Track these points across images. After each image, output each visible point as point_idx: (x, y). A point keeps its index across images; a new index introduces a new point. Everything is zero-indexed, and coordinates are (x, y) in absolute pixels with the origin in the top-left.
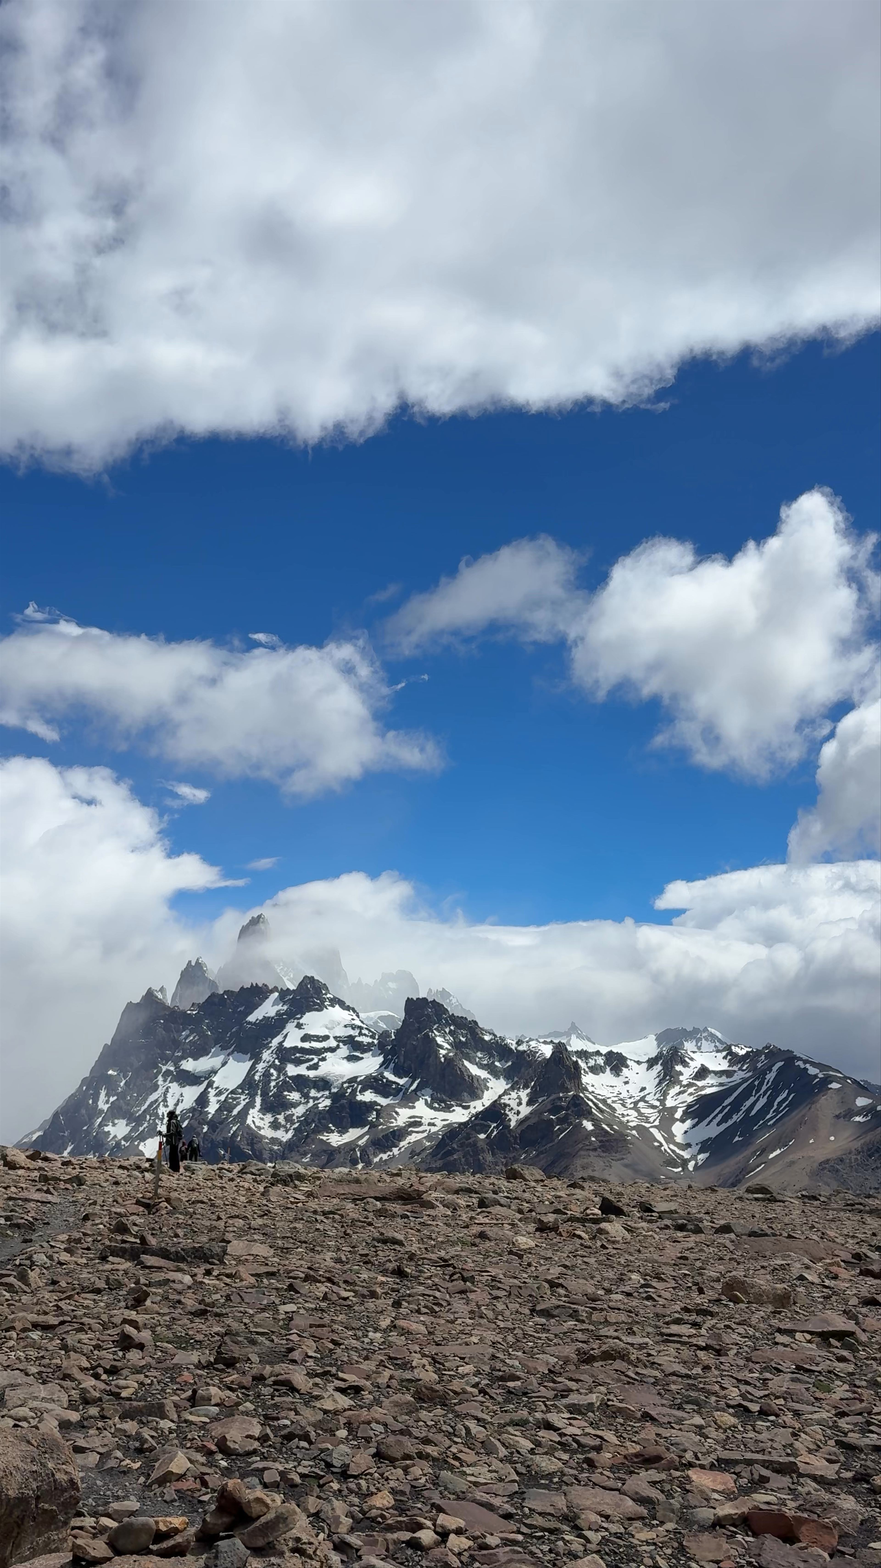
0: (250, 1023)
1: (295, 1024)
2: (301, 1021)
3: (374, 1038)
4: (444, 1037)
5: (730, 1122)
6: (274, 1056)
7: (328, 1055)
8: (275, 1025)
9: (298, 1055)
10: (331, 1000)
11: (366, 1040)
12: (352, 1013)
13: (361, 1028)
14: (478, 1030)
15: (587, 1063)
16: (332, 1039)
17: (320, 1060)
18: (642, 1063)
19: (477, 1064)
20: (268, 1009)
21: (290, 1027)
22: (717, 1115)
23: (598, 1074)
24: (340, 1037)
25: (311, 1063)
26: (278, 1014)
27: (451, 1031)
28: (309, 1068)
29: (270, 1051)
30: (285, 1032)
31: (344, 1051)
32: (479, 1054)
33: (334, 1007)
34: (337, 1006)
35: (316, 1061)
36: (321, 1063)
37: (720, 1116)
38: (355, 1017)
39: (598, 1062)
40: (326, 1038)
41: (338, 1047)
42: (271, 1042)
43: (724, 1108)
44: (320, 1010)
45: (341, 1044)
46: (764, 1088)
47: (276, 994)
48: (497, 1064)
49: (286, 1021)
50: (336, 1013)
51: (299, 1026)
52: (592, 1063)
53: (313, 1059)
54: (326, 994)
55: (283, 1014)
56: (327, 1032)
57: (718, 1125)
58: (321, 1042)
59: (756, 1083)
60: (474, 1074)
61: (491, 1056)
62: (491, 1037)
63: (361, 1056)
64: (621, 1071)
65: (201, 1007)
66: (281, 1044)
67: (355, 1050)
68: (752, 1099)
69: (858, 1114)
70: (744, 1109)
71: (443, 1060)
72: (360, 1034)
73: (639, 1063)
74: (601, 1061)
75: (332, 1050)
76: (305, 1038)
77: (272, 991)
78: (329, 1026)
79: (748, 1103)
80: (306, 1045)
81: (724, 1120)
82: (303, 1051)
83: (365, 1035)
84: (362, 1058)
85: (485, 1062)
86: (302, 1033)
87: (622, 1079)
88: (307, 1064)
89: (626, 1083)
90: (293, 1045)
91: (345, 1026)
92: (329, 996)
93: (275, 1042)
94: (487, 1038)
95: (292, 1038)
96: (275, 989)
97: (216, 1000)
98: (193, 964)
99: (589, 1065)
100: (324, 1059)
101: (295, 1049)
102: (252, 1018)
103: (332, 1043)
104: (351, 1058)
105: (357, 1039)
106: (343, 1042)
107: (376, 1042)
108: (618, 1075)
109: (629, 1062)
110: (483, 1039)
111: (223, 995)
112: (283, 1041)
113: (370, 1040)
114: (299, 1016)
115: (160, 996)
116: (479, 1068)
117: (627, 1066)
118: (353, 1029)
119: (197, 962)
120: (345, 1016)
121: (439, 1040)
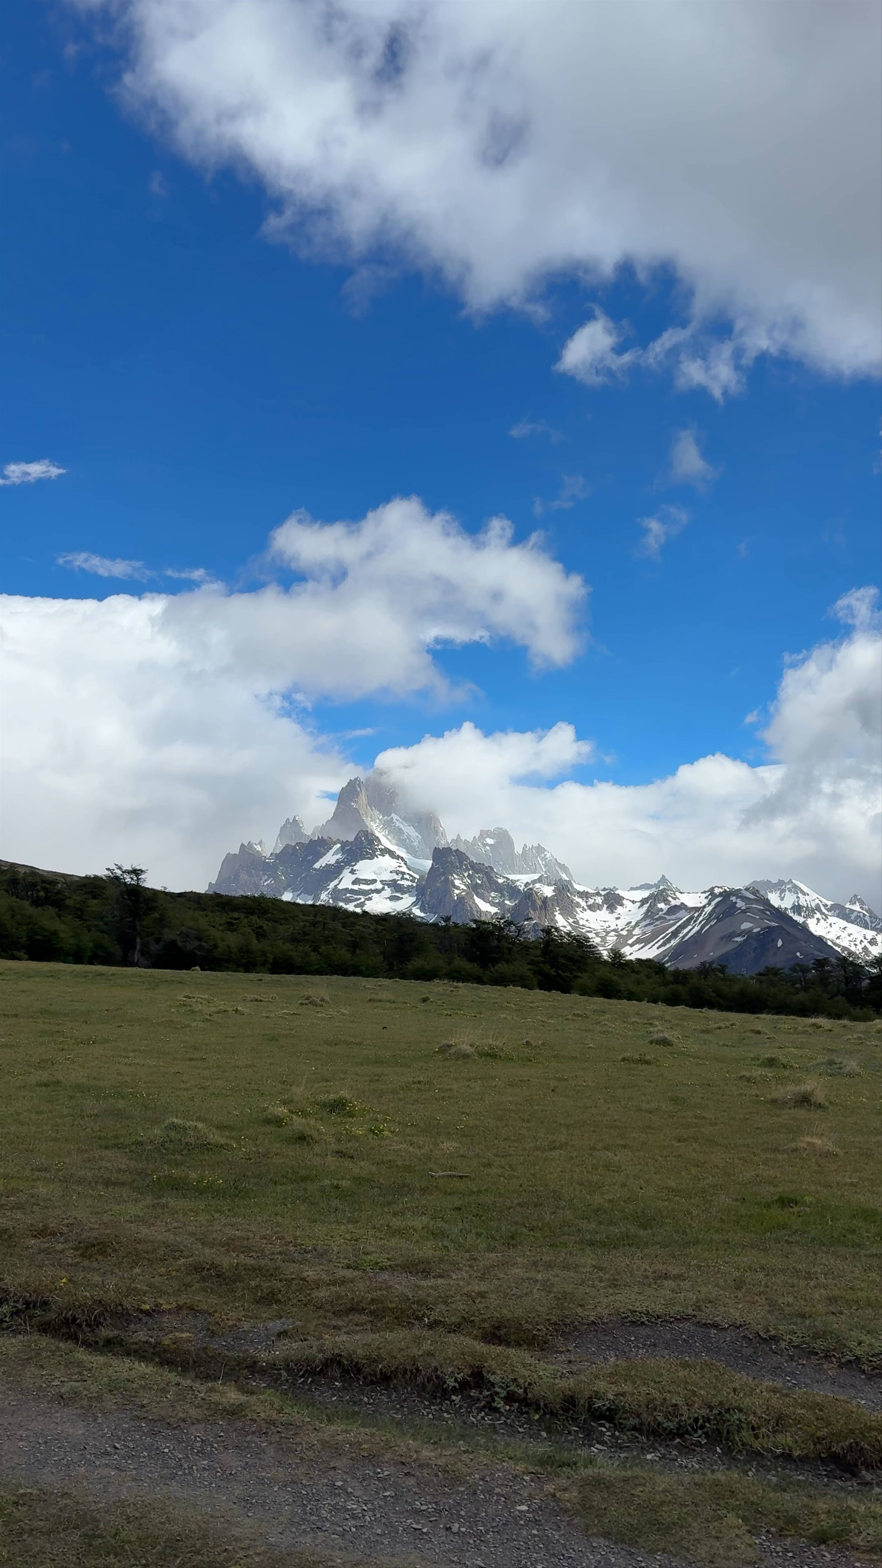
0: (315, 869)
1: (350, 870)
2: (355, 868)
3: (414, 882)
4: (462, 880)
5: (668, 946)
6: (330, 896)
7: (375, 895)
8: (335, 871)
9: (348, 895)
10: (381, 850)
11: (406, 883)
12: (400, 861)
13: (403, 873)
14: (493, 875)
15: (587, 902)
16: (378, 882)
17: (366, 899)
18: (636, 902)
19: (489, 902)
20: (330, 858)
21: (346, 873)
22: (659, 941)
23: (595, 911)
24: (385, 881)
25: (358, 902)
26: (337, 862)
27: (469, 874)
28: (356, 906)
29: (327, 892)
30: (341, 877)
31: (388, 892)
32: (492, 894)
33: (384, 856)
34: (387, 855)
35: (363, 900)
36: (367, 902)
37: (662, 941)
38: (402, 864)
39: (597, 901)
40: (374, 881)
41: (383, 889)
42: (329, 885)
43: (667, 934)
44: (372, 859)
45: (386, 887)
46: (701, 919)
47: (339, 845)
48: (507, 902)
49: (343, 868)
50: (386, 862)
51: (353, 872)
52: (591, 901)
53: (360, 899)
54: (378, 846)
55: (341, 862)
56: (375, 877)
57: (658, 948)
58: (369, 884)
59: (696, 915)
60: (483, 910)
61: (503, 895)
62: (505, 880)
63: (401, 896)
64: (616, 908)
65: (278, 856)
66: (336, 886)
67: (397, 892)
68: (690, 927)
69: (739, 935)
70: (681, 935)
71: (456, 898)
72: (403, 878)
73: (633, 902)
74: (599, 900)
75: (378, 891)
76: (356, 882)
77: (335, 843)
78: (377, 872)
79: (685, 931)
80: (356, 887)
81: (664, 944)
82: (352, 891)
83: (407, 879)
84: (402, 898)
85: (497, 901)
86: (353, 877)
87: (615, 915)
88: (355, 903)
89: (618, 918)
90: (345, 887)
91: (391, 872)
92: (380, 846)
93: (332, 885)
94: (500, 881)
95: (346, 881)
96: (338, 841)
97: (290, 851)
98: (291, 821)
99: (589, 903)
100: (370, 899)
101: (347, 890)
102: (317, 866)
103: (379, 886)
104: (392, 898)
105: (399, 882)
106: (388, 885)
107: (415, 884)
108: (613, 912)
109: (625, 902)
110: (497, 882)
111: (295, 846)
112: (338, 884)
113: (410, 883)
114: (353, 864)
115: (258, 848)
116: (491, 905)
117: (622, 905)
118: (397, 874)
119: (294, 820)
120: (393, 864)
121: (457, 882)
